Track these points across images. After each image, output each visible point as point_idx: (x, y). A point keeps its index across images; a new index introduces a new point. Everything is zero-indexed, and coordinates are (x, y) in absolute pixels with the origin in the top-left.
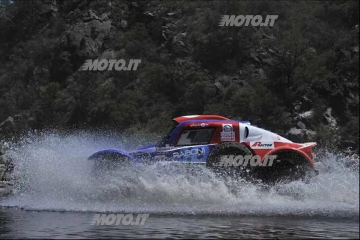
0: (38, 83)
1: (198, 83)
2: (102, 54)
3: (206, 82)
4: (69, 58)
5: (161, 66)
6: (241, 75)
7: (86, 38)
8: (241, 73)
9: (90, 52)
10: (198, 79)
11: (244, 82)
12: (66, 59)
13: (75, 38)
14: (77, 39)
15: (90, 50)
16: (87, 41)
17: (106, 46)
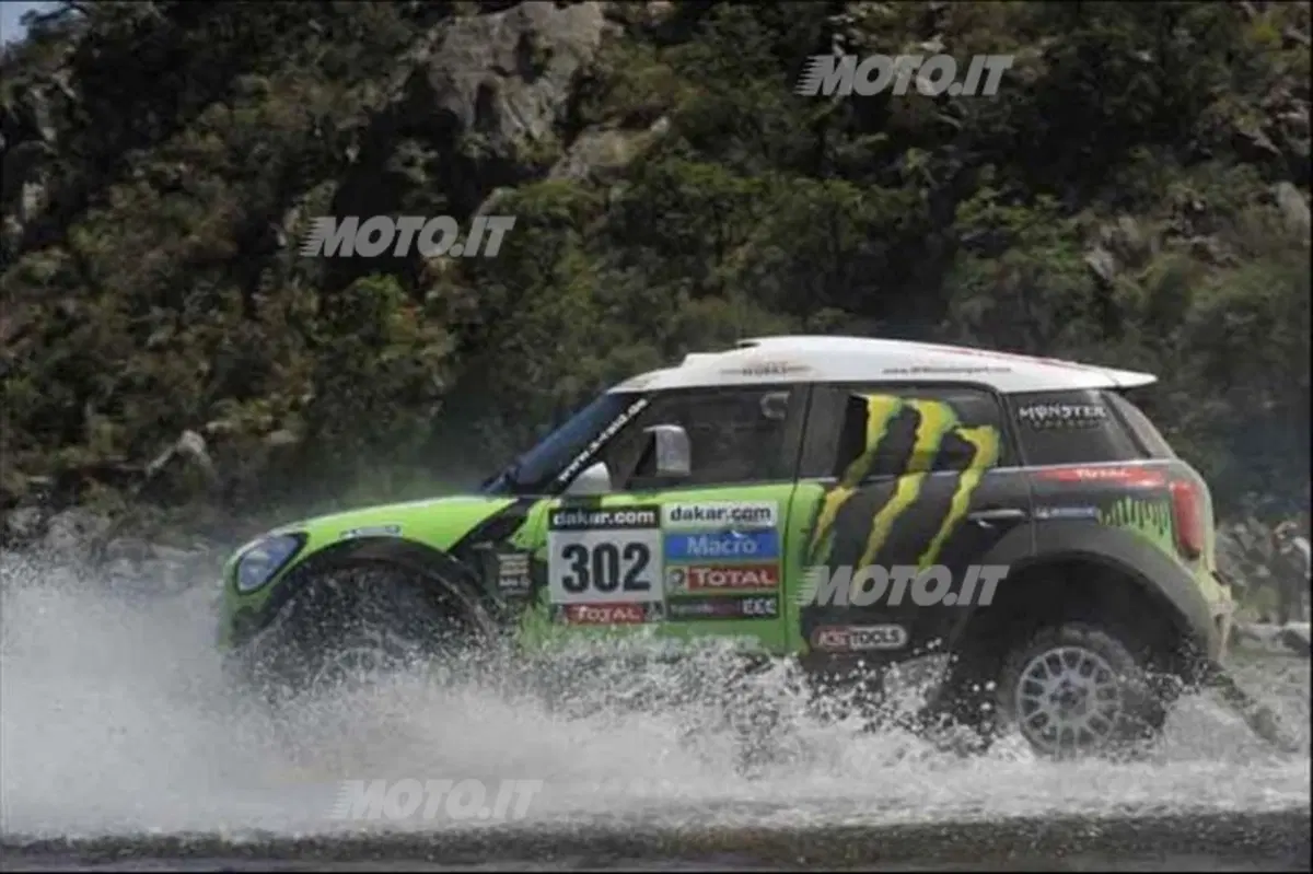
0: (300, 284)
1: (1014, 255)
2: (572, 149)
3: (1049, 252)
4: (429, 168)
5: (843, 186)
6: (1201, 213)
7: (500, 79)
8: (1198, 206)
9: (519, 140)
10: (1013, 240)
11: (1212, 243)
12: (418, 175)
13: (452, 81)
14: (459, 85)
15: (518, 131)
16: (502, 92)
17: (586, 111)
